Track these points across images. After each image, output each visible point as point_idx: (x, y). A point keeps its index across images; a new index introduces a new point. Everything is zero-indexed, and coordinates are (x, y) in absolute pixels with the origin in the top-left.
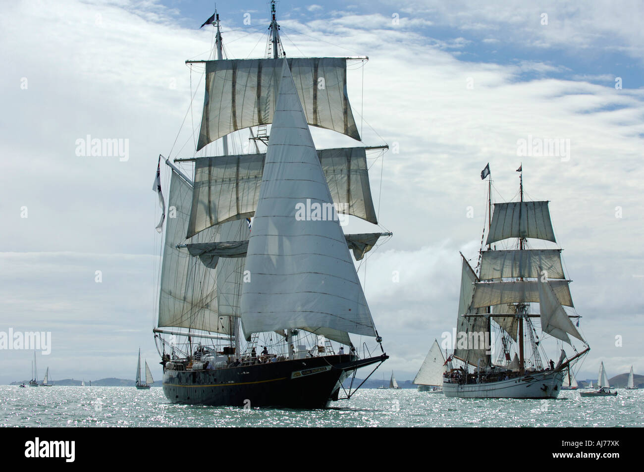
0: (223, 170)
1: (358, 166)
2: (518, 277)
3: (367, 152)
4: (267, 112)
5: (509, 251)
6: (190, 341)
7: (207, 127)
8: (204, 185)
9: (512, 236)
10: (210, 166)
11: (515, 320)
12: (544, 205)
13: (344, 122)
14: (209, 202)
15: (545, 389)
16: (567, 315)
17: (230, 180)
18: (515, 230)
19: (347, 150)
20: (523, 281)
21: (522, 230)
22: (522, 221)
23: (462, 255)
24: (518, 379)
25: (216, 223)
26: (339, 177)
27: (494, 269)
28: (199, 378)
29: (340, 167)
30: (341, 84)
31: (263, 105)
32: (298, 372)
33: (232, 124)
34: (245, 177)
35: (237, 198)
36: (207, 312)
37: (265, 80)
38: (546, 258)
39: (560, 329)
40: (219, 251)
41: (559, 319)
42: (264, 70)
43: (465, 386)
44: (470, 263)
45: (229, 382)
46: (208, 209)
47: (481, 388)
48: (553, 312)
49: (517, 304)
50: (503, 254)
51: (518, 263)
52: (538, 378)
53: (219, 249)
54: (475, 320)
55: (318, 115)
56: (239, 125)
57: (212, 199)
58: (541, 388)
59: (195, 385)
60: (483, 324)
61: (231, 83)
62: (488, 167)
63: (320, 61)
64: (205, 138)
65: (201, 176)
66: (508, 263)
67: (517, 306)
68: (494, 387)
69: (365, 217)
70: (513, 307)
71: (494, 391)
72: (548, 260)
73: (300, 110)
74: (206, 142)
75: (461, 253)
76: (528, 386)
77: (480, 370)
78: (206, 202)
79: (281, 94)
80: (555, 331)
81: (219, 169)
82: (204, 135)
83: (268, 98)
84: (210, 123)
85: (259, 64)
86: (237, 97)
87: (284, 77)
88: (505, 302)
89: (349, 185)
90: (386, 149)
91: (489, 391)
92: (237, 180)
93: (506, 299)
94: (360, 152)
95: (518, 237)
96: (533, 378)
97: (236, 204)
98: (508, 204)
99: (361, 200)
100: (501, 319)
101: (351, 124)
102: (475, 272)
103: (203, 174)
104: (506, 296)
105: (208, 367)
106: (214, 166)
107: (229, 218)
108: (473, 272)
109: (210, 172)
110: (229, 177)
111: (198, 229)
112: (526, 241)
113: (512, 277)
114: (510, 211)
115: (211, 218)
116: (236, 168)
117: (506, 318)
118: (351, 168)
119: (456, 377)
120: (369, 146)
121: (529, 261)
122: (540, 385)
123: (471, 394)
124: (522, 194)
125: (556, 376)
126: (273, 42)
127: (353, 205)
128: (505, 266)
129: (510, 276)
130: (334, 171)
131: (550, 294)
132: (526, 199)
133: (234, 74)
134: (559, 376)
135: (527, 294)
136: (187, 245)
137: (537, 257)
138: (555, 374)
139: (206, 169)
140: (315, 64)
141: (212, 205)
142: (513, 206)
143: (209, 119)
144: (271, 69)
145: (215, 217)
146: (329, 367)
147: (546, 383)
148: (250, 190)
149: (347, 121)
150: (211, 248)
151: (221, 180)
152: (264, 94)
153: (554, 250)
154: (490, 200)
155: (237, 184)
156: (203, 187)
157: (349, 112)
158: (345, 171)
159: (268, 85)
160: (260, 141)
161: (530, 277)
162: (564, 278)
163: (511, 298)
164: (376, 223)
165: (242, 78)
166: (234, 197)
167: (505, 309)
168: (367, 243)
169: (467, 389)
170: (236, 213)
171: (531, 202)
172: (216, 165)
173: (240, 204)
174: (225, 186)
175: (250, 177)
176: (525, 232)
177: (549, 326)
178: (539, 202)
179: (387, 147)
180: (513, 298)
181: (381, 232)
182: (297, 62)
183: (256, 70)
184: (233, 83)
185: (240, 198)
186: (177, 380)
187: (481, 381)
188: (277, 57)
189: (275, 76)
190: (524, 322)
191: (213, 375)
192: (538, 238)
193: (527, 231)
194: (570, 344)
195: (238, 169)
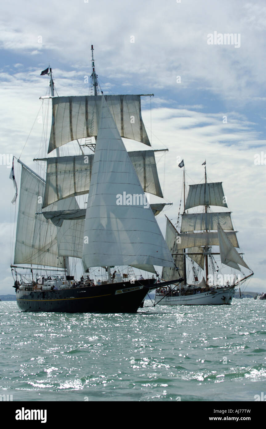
0: (65, 165)
1: (150, 162)
2: (204, 230)
3: (155, 153)
4: (92, 128)
5: (199, 214)
6: (32, 273)
7: (54, 138)
8: (53, 175)
9: (200, 205)
10: (56, 163)
11: (203, 256)
12: (219, 185)
13: (141, 135)
14: (57, 185)
15: (224, 299)
16: (238, 253)
17: (70, 171)
18: (202, 201)
19: (143, 152)
20: (207, 232)
21: (206, 201)
22: (206, 195)
23: (166, 217)
24: (207, 293)
25: (61, 198)
26: (138, 169)
27: (190, 225)
28: (48, 295)
29: (139, 163)
30: (138, 111)
31: (90, 124)
32: (120, 290)
33: (70, 137)
34: (79, 170)
35: (75, 183)
36: (47, 254)
37: (90, 109)
38: (222, 217)
39: (234, 262)
40: (63, 216)
41: (233, 255)
42: (89, 103)
43: (171, 298)
44: (171, 221)
45: (71, 297)
46: (56, 190)
47: (182, 299)
48: (229, 251)
49: (204, 246)
50: (195, 216)
51: (205, 221)
52: (220, 293)
53: (63, 215)
54: (176, 257)
55: (124, 131)
56: (74, 137)
57: (58, 183)
58: (222, 299)
59: (44, 300)
60: (181, 259)
61: (68, 111)
62: (183, 161)
63: (124, 97)
64: (53, 145)
65: (51, 169)
66: (198, 221)
67: (204, 248)
68: (191, 298)
69: (155, 193)
70: (201, 248)
71: (191, 301)
72: (223, 218)
73: (115, 127)
74: (54, 148)
75: (165, 215)
76: (213, 297)
77: (181, 288)
78: (55, 185)
79: (102, 118)
80: (230, 263)
81: (62, 165)
82: (52, 144)
83: (92, 120)
84: (56, 136)
85: (86, 99)
86: (73, 120)
87: (103, 107)
88: (197, 245)
89: (145, 174)
90: (167, 151)
91: (187, 301)
92: (74, 171)
93: (198, 244)
94: (151, 153)
95: (204, 205)
96: (216, 292)
97: (74, 187)
98: (197, 185)
99: (153, 183)
100: (194, 256)
101: (145, 136)
102: (175, 227)
103: (52, 168)
104: (197, 241)
105: (54, 289)
106: (59, 163)
107: (70, 195)
108: (174, 227)
109: (56, 166)
110: (69, 169)
111: (50, 202)
112: (210, 207)
113: (201, 230)
114: (199, 189)
115: (58, 195)
116: (73, 164)
117: (197, 255)
118: (146, 163)
119: (165, 292)
120: (156, 149)
121: (211, 220)
122: (221, 296)
123: (175, 303)
124: (206, 178)
125: (231, 291)
126: (94, 85)
127: (148, 186)
128: (196, 224)
129: (200, 229)
130: (135, 165)
131: (226, 240)
132: (209, 182)
133: (71, 105)
134: (232, 291)
135: (210, 240)
136: (43, 212)
137: (216, 217)
138: (231, 289)
139: (54, 165)
140: (121, 99)
141: (59, 187)
142: (201, 186)
143: (55, 133)
144: (94, 102)
145: (61, 195)
146: (141, 287)
147: (225, 295)
148: (83, 178)
149: (142, 134)
150: (58, 214)
151: (64, 171)
152: (90, 117)
153: (227, 213)
154: (184, 182)
155: (74, 174)
156: (52, 176)
157: (143, 129)
158: (142, 165)
159: (92, 112)
160: (87, 147)
161: (212, 229)
162: (233, 230)
163: (200, 243)
164: (162, 197)
165: (76, 107)
166: (73, 182)
167: (196, 250)
168: (157, 210)
169: (172, 300)
170: (74, 192)
171: (212, 183)
172: (61, 162)
173: (77, 186)
174: (67, 175)
175: (83, 169)
176: (208, 202)
177: (226, 260)
178: (216, 183)
179: (167, 150)
180: (202, 243)
181: (165, 203)
182: (110, 97)
183: (84, 103)
184: (70, 111)
185: (76, 183)
186: (30, 297)
187: (182, 295)
188: (96, 94)
189: (97, 106)
190: (208, 257)
191: (59, 293)
192: (216, 205)
193: (209, 201)
194: (240, 271)
195: (74, 165)
